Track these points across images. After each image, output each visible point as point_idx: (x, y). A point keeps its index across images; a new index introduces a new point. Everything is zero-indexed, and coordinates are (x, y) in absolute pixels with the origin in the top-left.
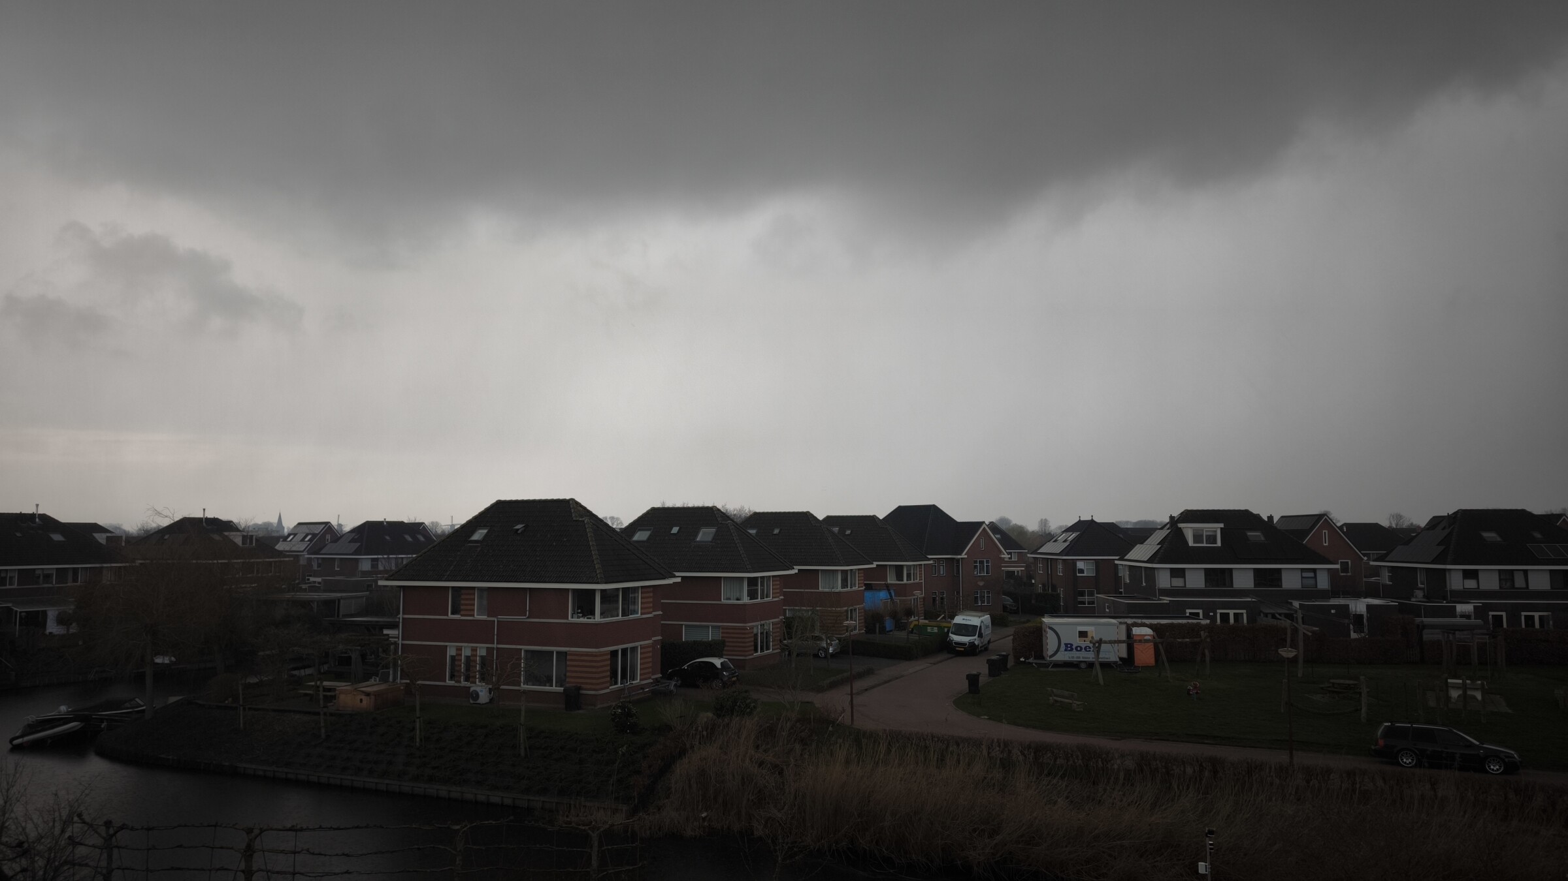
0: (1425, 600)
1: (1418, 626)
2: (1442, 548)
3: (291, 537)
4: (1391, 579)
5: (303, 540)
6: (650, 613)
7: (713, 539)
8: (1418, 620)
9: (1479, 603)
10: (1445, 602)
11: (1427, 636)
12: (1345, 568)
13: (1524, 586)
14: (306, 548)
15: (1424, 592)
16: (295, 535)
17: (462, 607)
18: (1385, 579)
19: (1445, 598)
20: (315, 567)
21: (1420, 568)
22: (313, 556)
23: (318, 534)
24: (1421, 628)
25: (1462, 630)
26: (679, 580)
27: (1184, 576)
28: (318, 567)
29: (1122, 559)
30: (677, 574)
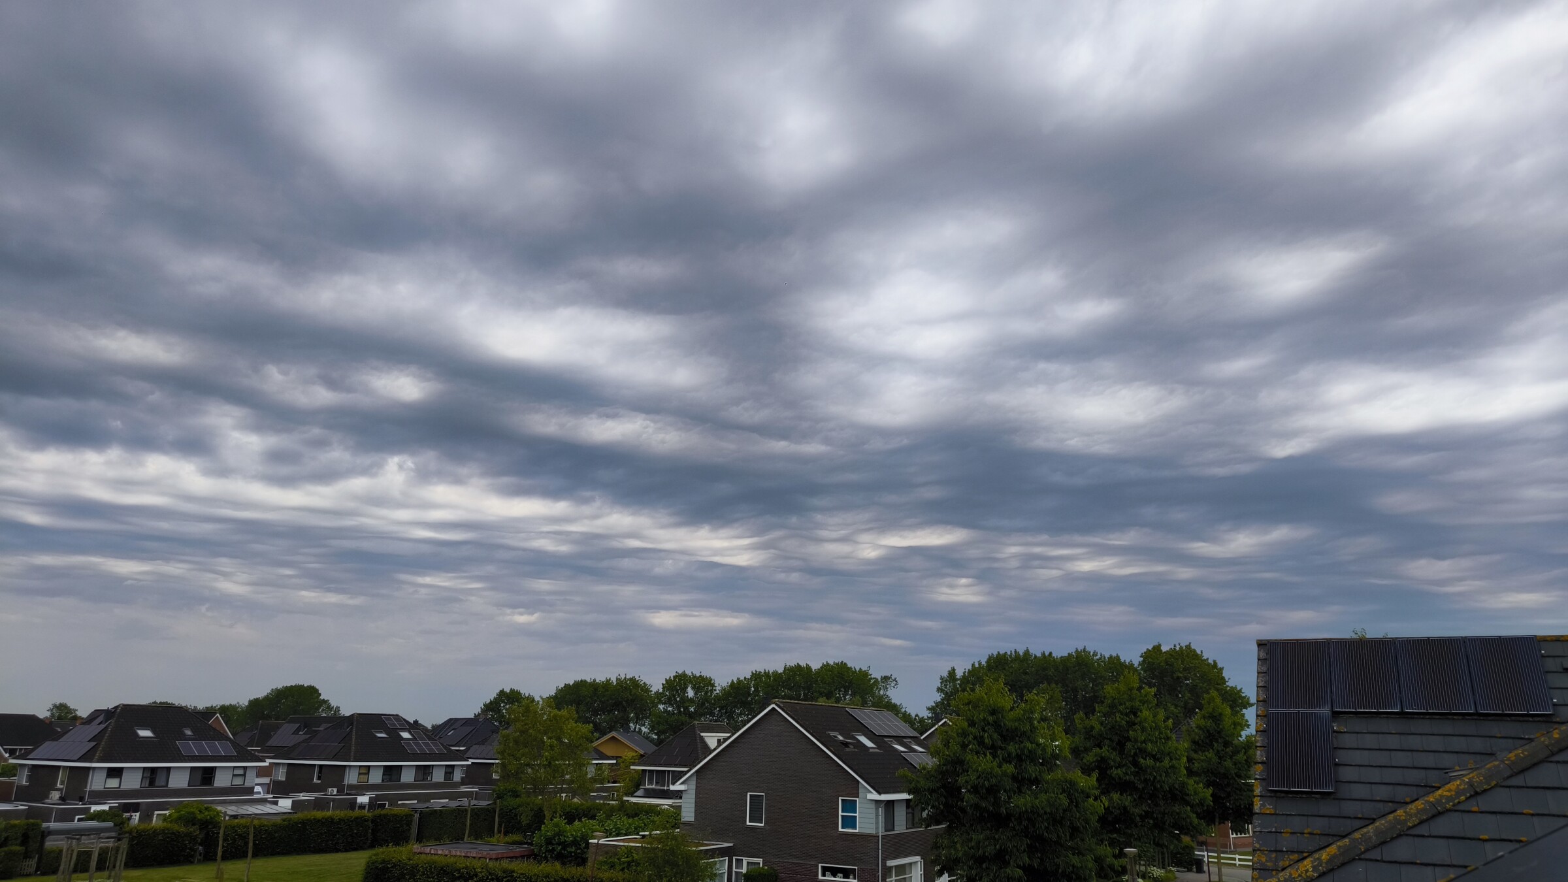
0: (60, 802)
1: (43, 832)
2: (93, 744)
4: (30, 778)
8: (44, 825)
9: (114, 803)
10: (81, 803)
11: (50, 843)
13: (163, 784)
15: (61, 793)
18: (23, 779)
19: (81, 799)
21: (64, 767)
24: (45, 834)
25: (89, 835)
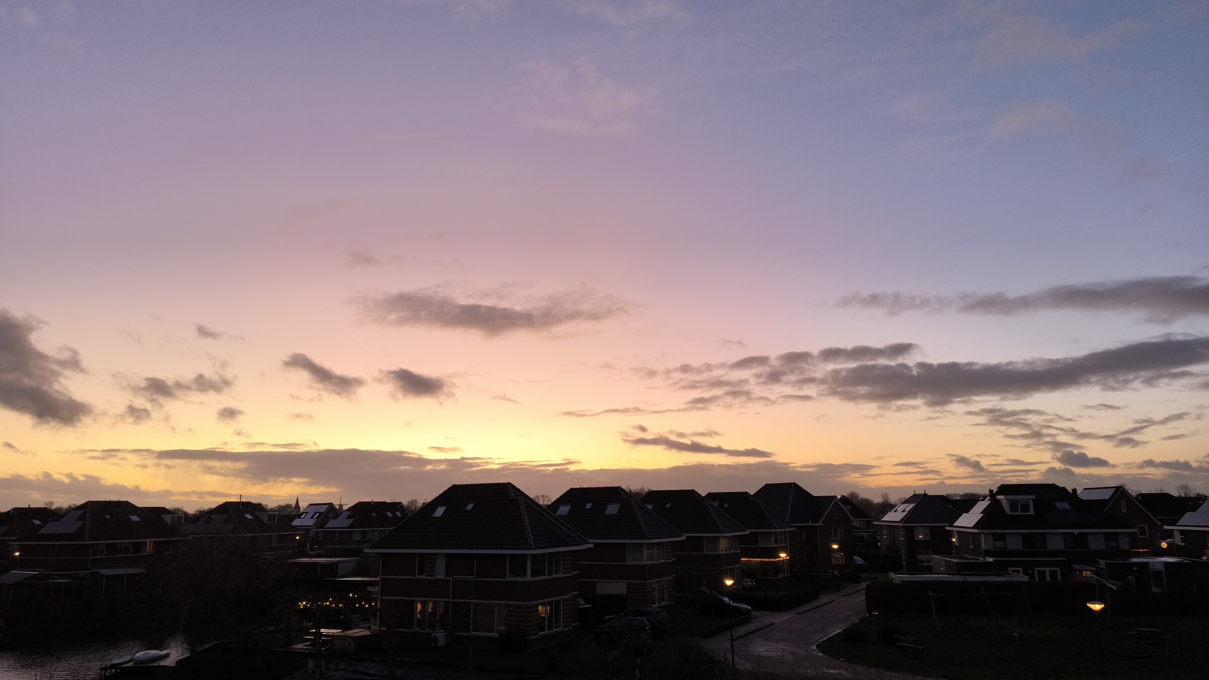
3: (304, 515)
5: (312, 517)
6: (570, 573)
7: (618, 512)
12: (1143, 532)
14: (315, 523)
16: (307, 513)
17: (426, 569)
20: (321, 538)
22: (319, 530)
23: (323, 512)
26: (592, 546)
27: (1004, 540)
28: (322, 538)
29: (951, 526)
30: (590, 541)
